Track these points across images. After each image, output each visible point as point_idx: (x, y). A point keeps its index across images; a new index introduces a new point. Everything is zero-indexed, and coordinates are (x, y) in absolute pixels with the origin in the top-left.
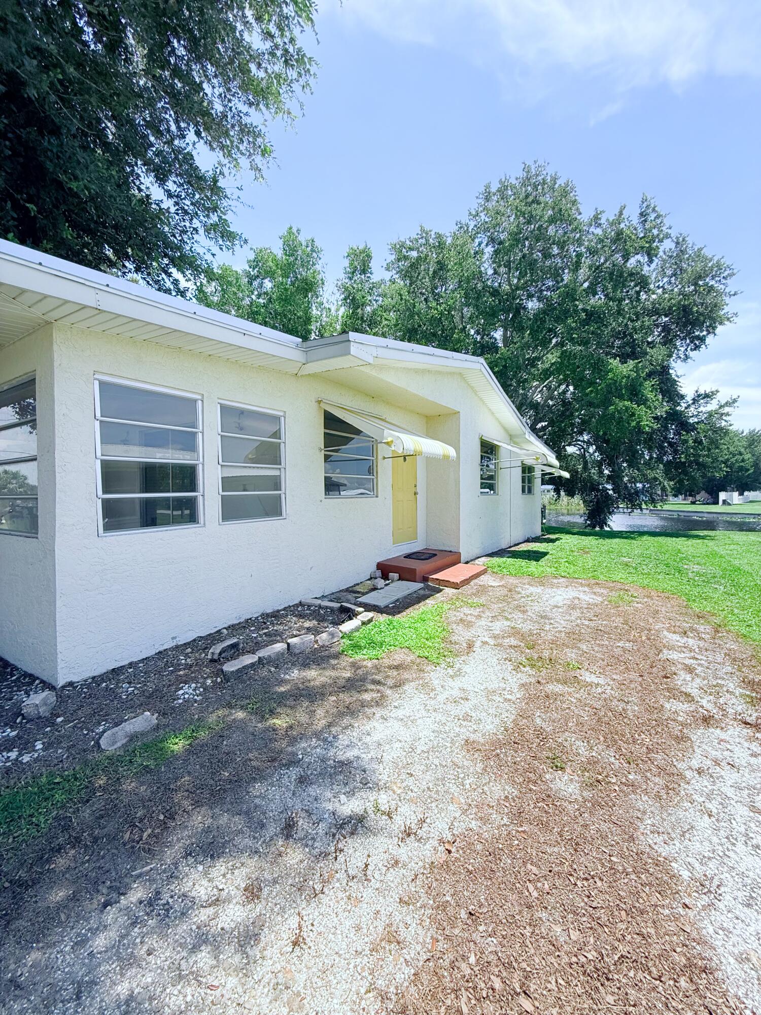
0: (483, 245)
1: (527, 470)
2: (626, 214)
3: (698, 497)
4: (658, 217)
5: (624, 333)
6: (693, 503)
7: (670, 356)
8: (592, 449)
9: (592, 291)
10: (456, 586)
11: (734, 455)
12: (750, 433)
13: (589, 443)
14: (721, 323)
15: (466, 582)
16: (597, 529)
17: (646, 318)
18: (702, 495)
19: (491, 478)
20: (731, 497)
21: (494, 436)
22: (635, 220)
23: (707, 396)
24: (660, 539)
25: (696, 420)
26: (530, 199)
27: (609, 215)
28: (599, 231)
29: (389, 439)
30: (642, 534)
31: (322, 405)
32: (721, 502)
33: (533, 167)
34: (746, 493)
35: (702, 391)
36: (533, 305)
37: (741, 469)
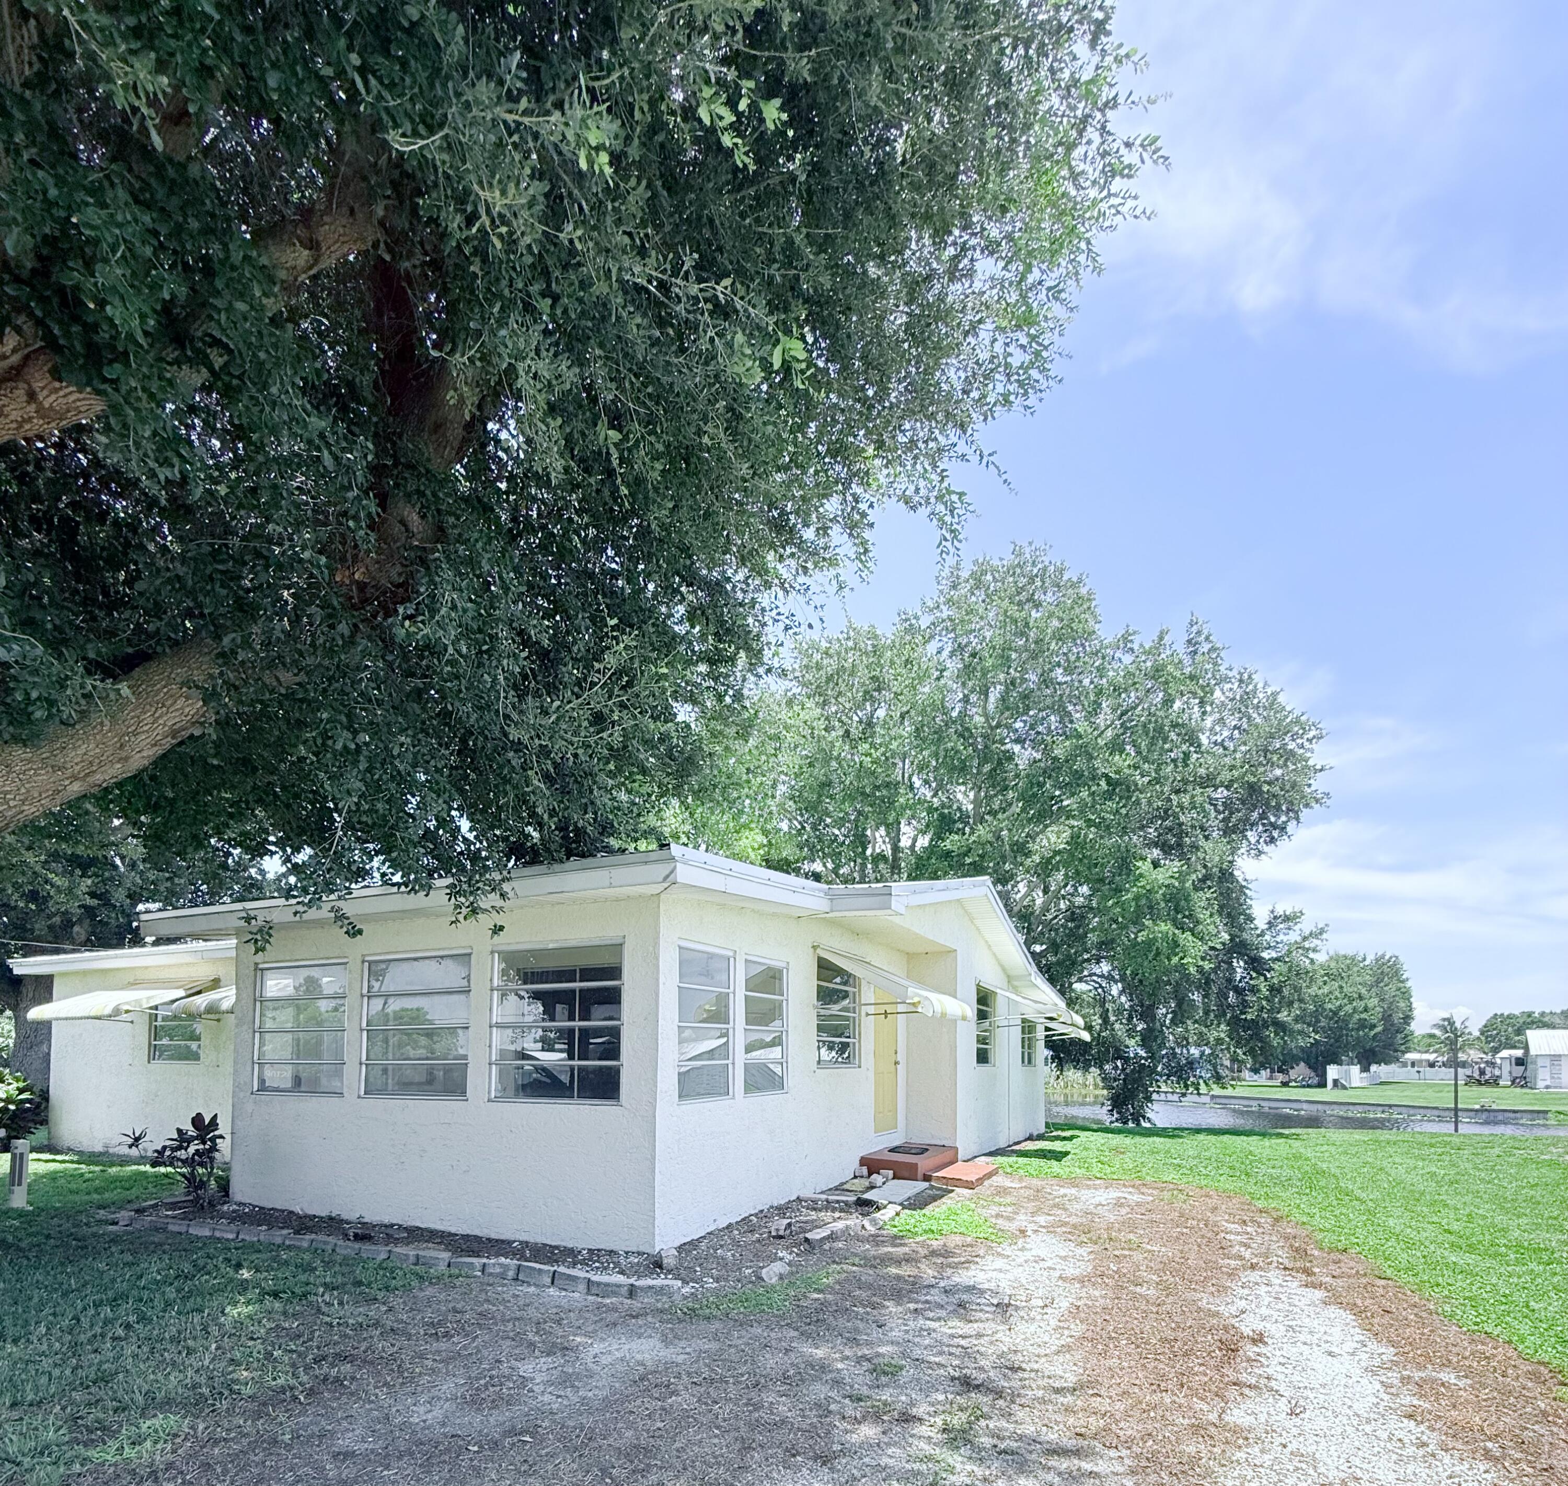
0: (945, 653)
1: (1028, 1027)
2: (1167, 639)
3: (1293, 1074)
4: (1213, 649)
5: (1166, 812)
6: (1285, 1084)
7: (1233, 852)
8: (1115, 989)
9: (1116, 747)
10: (970, 1185)
11: (1351, 1001)
12: (1377, 960)
13: (1110, 978)
14: (1307, 805)
15: (980, 1181)
16: (1131, 1125)
17: (1199, 790)
18: (1300, 1071)
19: (985, 1038)
20: (1348, 1073)
21: (992, 980)
22: (1181, 649)
23: (1287, 919)
24: (1226, 1138)
25: (1274, 955)
26: (1024, 596)
27: (1144, 639)
28: (1127, 659)
29: (916, 1000)
30: (1198, 1131)
31: (819, 951)
32: (1330, 1083)
33: (1027, 550)
34: (1374, 1068)
35: (1279, 911)
36: (1024, 756)
37: (1362, 1024)
